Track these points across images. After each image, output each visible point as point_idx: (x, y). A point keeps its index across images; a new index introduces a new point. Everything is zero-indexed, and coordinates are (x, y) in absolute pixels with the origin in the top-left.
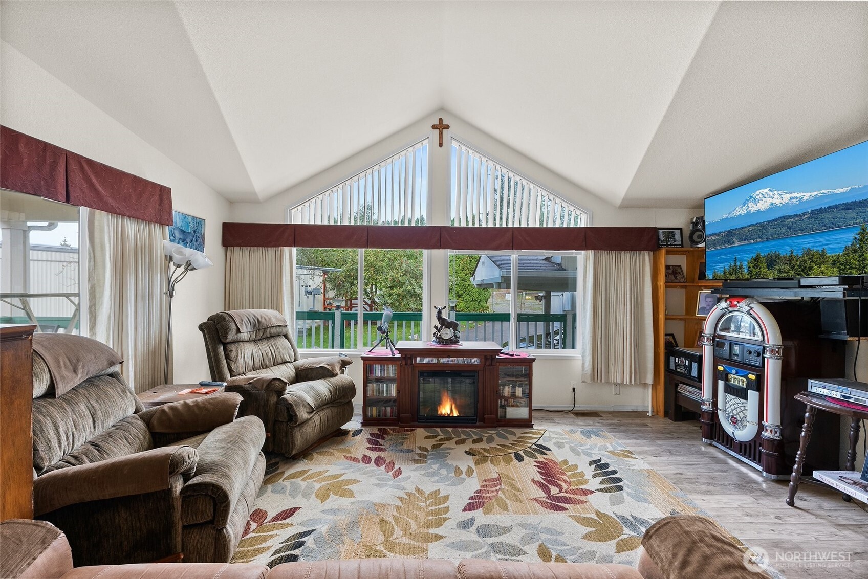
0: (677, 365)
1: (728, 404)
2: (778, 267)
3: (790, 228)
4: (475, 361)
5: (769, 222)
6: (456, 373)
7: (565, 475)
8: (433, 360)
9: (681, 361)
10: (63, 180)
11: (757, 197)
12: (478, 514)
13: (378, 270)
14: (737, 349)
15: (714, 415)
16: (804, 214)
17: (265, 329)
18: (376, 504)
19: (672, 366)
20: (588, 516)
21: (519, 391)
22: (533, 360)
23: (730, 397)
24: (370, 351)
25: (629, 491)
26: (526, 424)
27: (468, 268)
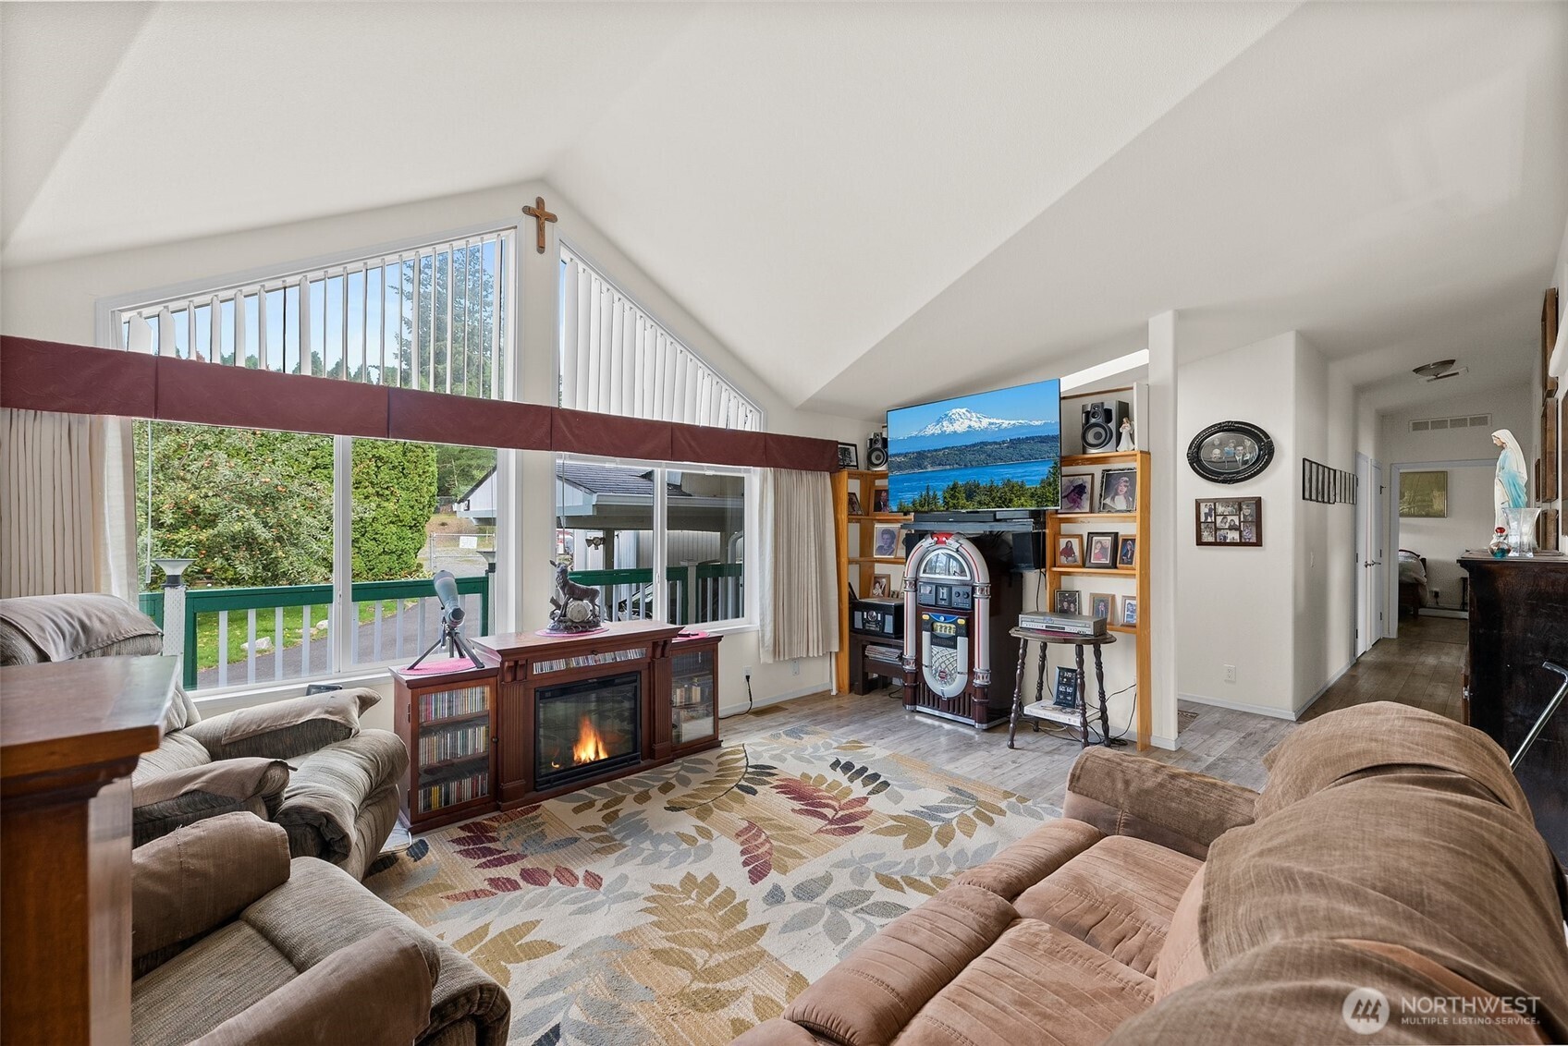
0: (865, 622)
1: (934, 657)
2: (978, 499)
3: (990, 456)
4: (633, 654)
5: (967, 446)
6: (606, 681)
7: (821, 791)
8: (559, 665)
9: (871, 616)
11: (953, 416)
12: (773, 877)
14: (944, 592)
15: (918, 675)
16: (1004, 442)
18: (619, 936)
19: (858, 625)
20: (886, 825)
21: (696, 694)
22: (719, 638)
23: (936, 649)
24: (412, 668)
25: (895, 783)
26: (712, 743)
27: (372, 483)
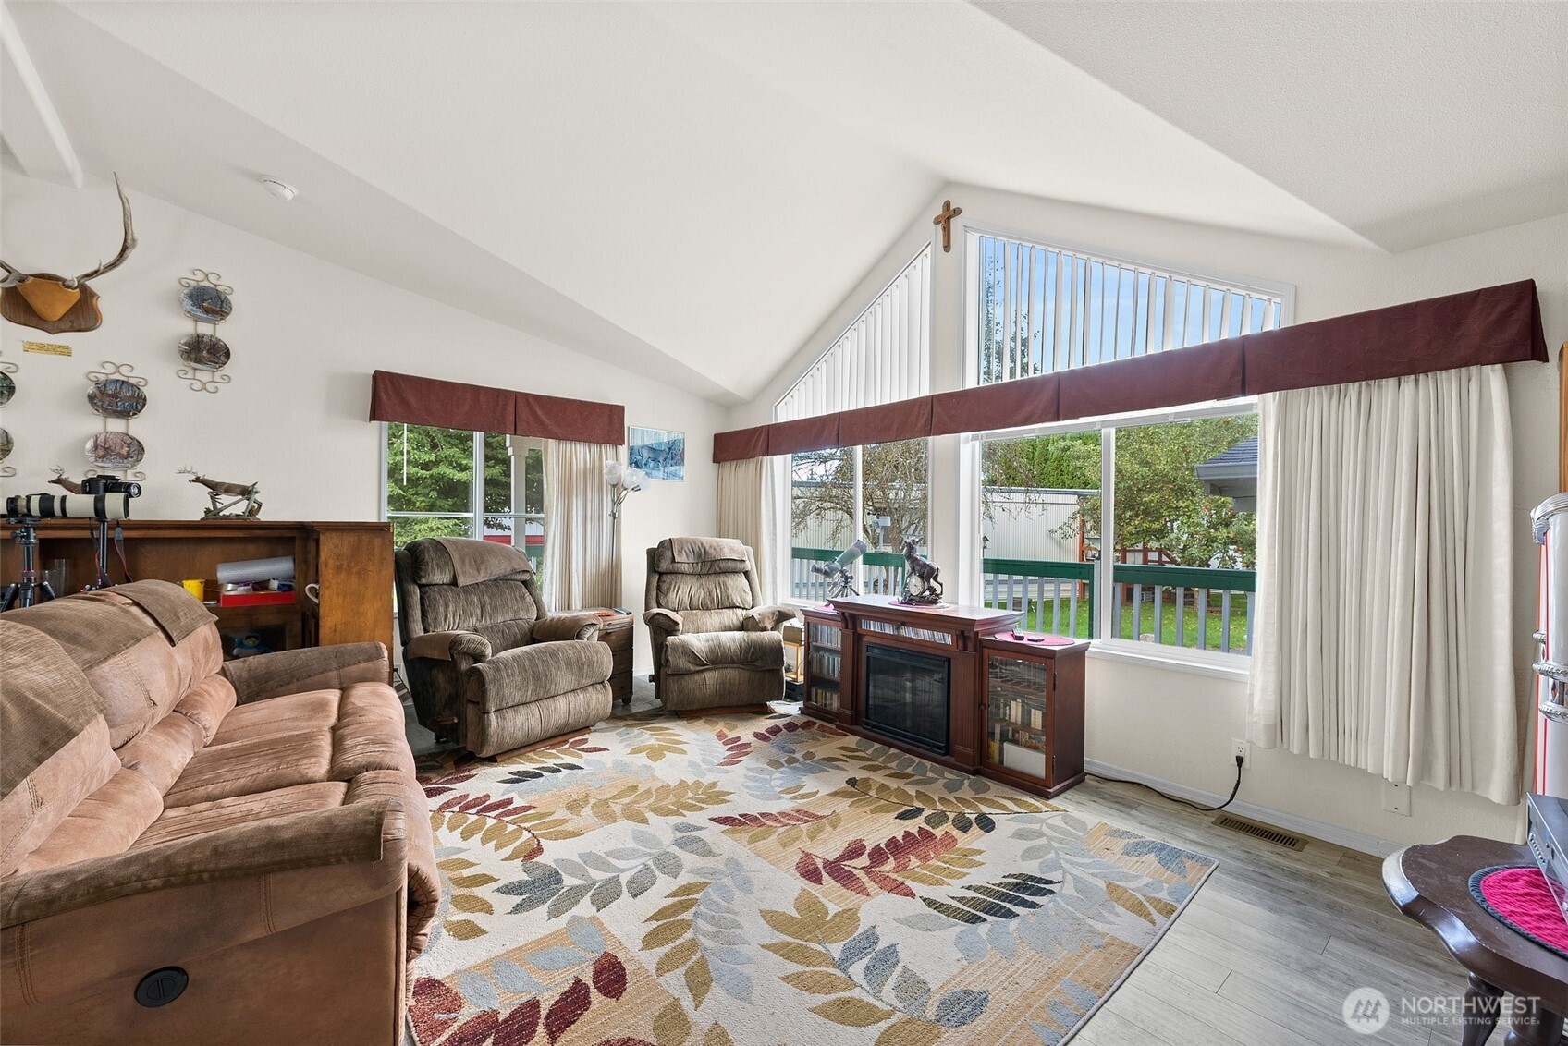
10: (512, 417)
12: (716, 828)
13: (1181, 489)
17: (713, 561)
21: (1037, 718)
26: (1031, 786)
